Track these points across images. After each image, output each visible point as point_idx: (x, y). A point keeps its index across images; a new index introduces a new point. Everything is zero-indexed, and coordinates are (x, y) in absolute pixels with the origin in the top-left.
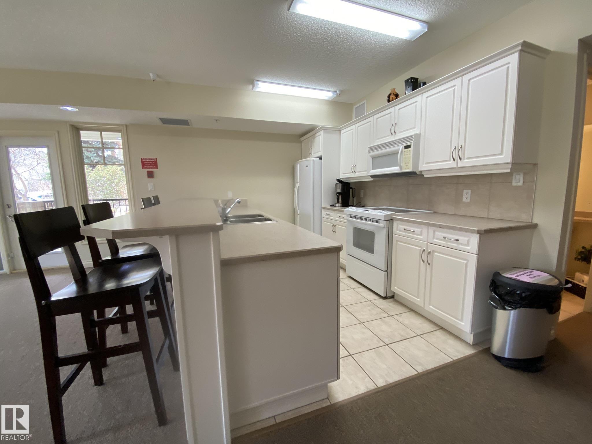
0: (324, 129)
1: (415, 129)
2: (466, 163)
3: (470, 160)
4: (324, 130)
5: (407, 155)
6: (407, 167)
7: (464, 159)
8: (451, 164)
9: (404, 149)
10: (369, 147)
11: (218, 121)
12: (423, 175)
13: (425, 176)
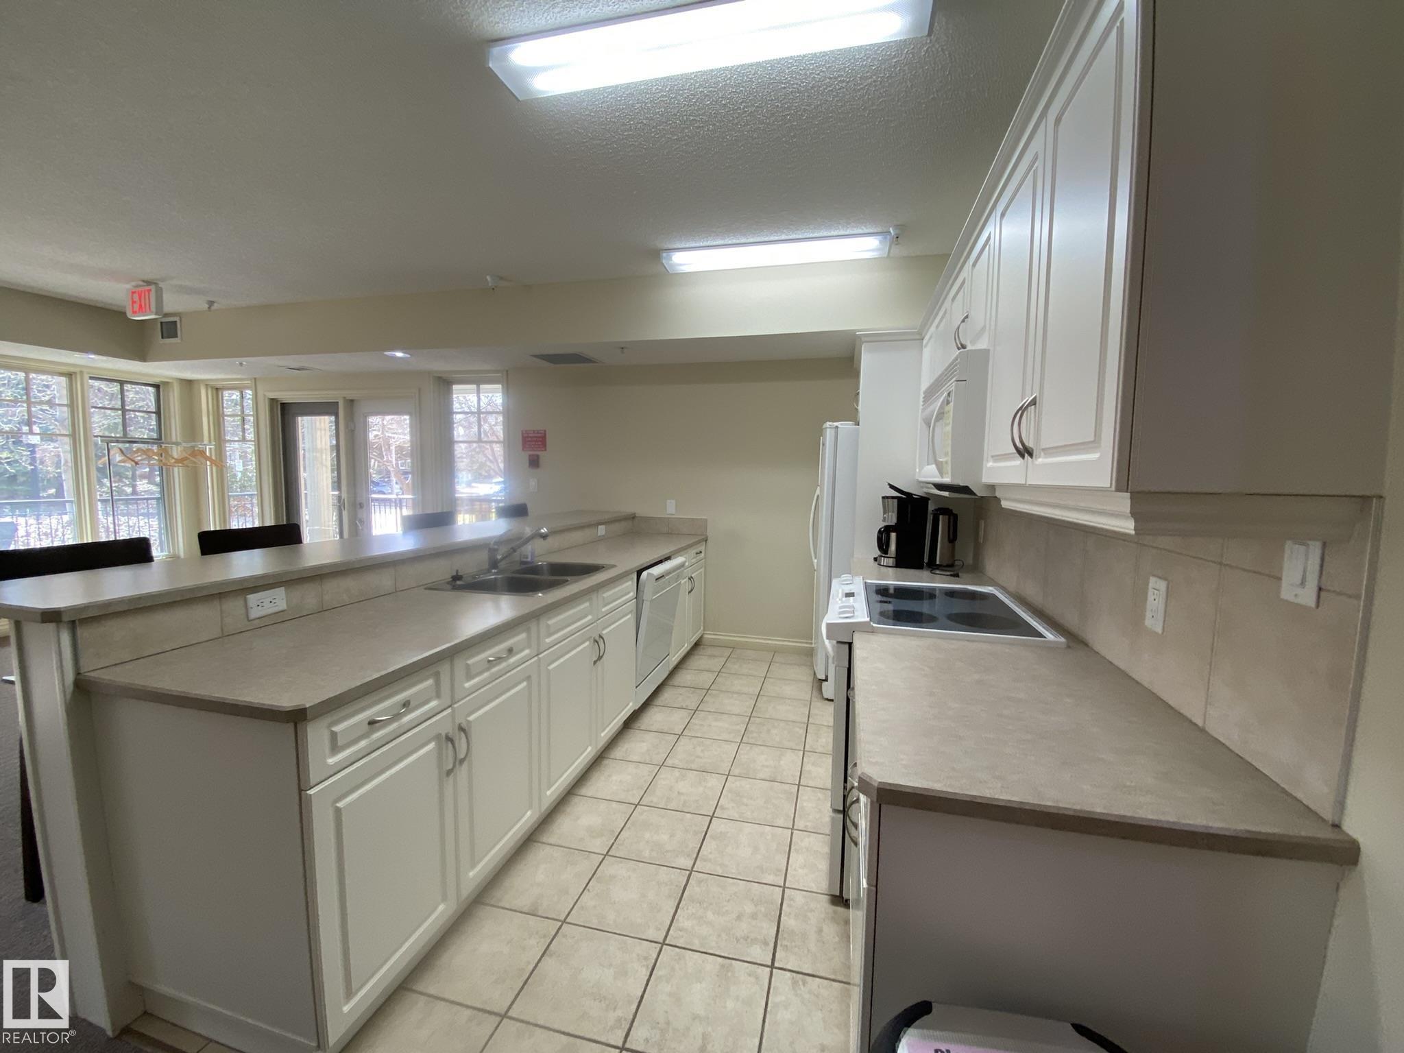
1: (986, 332)
2: (1039, 468)
4: (867, 342)
6: (948, 467)
7: (1039, 454)
9: (947, 404)
11: (625, 350)
12: (998, 500)
13: (1004, 505)
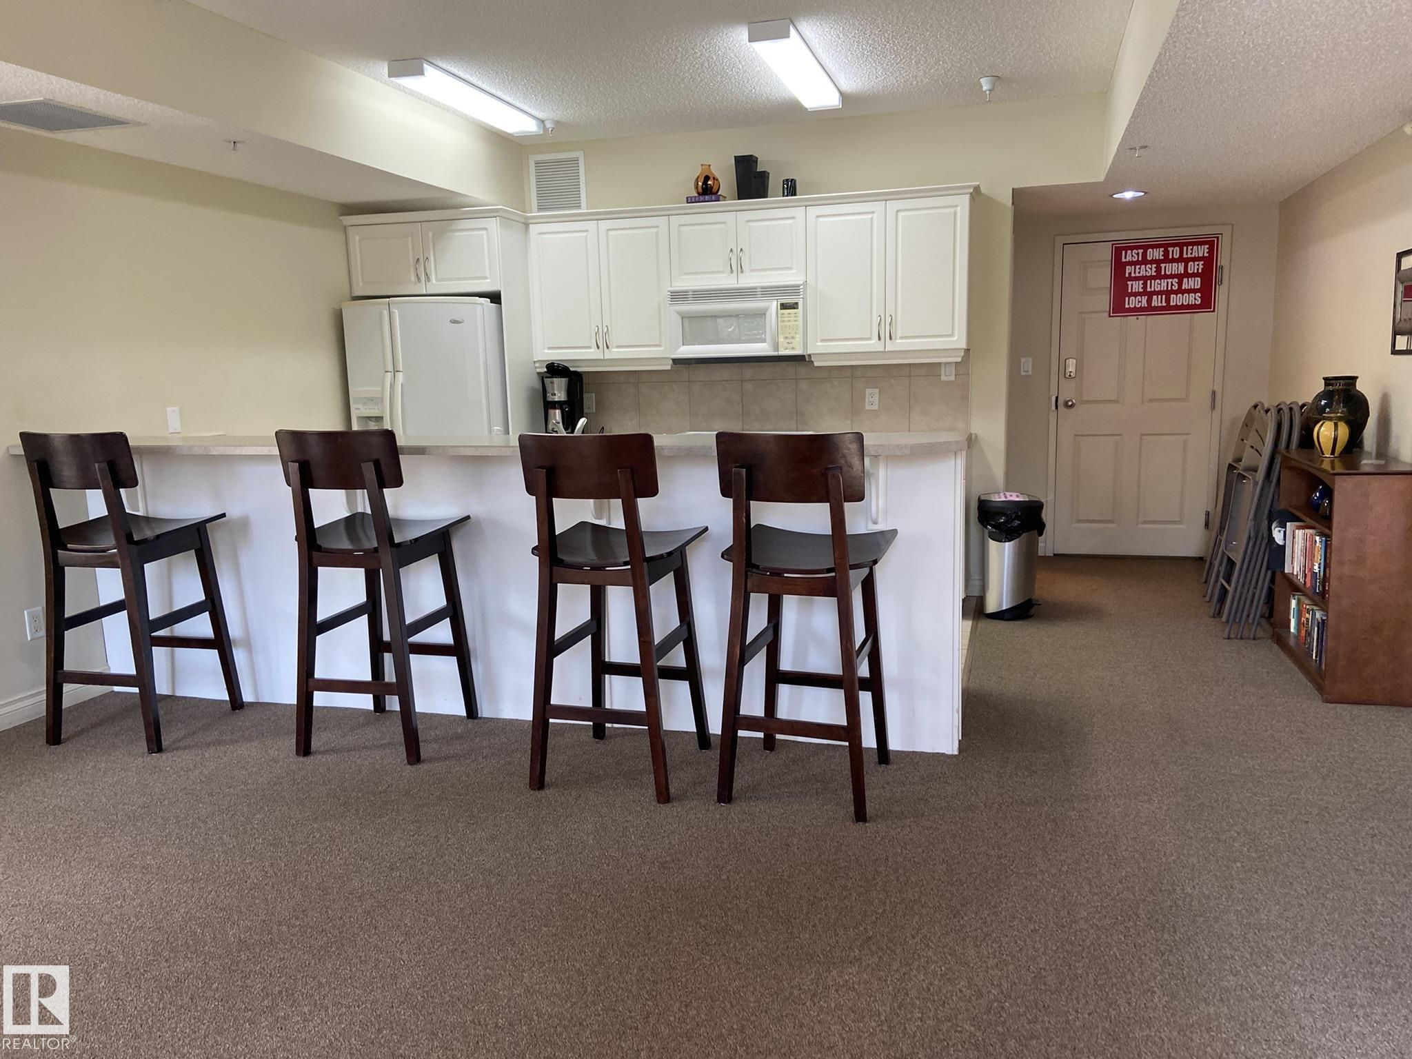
0: (504, 215)
1: (794, 271)
2: (899, 344)
3: (904, 341)
4: (502, 217)
5: (789, 321)
6: (791, 345)
7: (896, 339)
8: (873, 345)
9: (781, 309)
10: (669, 291)
12: (812, 362)
13: (816, 364)
